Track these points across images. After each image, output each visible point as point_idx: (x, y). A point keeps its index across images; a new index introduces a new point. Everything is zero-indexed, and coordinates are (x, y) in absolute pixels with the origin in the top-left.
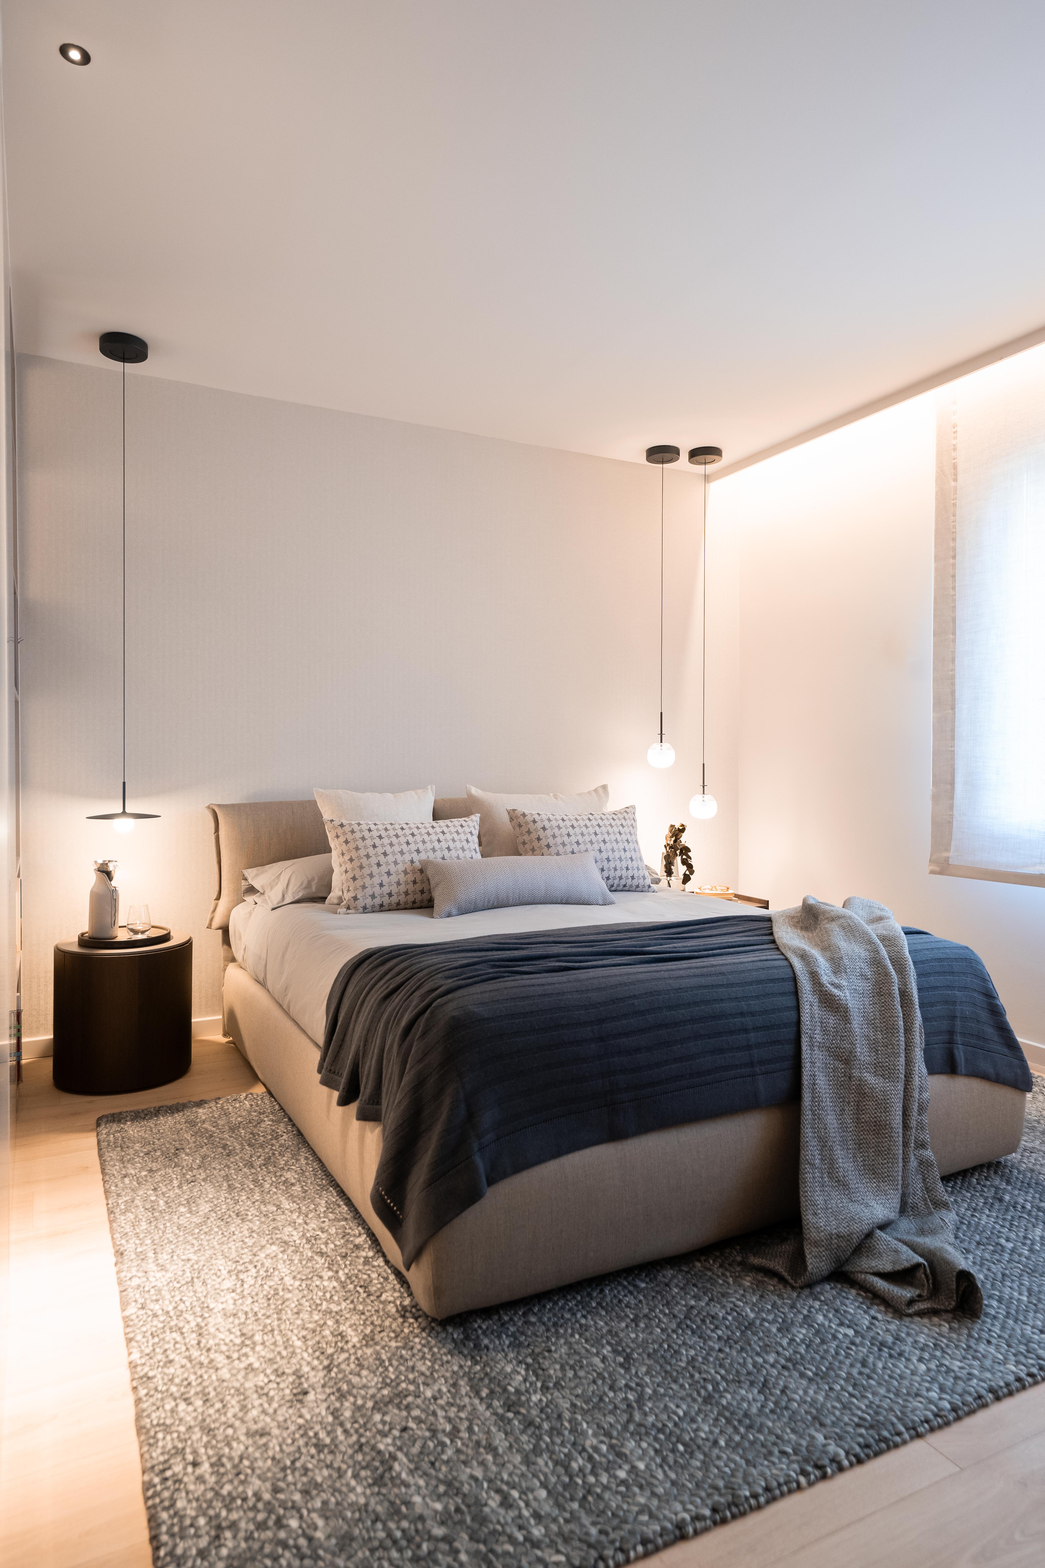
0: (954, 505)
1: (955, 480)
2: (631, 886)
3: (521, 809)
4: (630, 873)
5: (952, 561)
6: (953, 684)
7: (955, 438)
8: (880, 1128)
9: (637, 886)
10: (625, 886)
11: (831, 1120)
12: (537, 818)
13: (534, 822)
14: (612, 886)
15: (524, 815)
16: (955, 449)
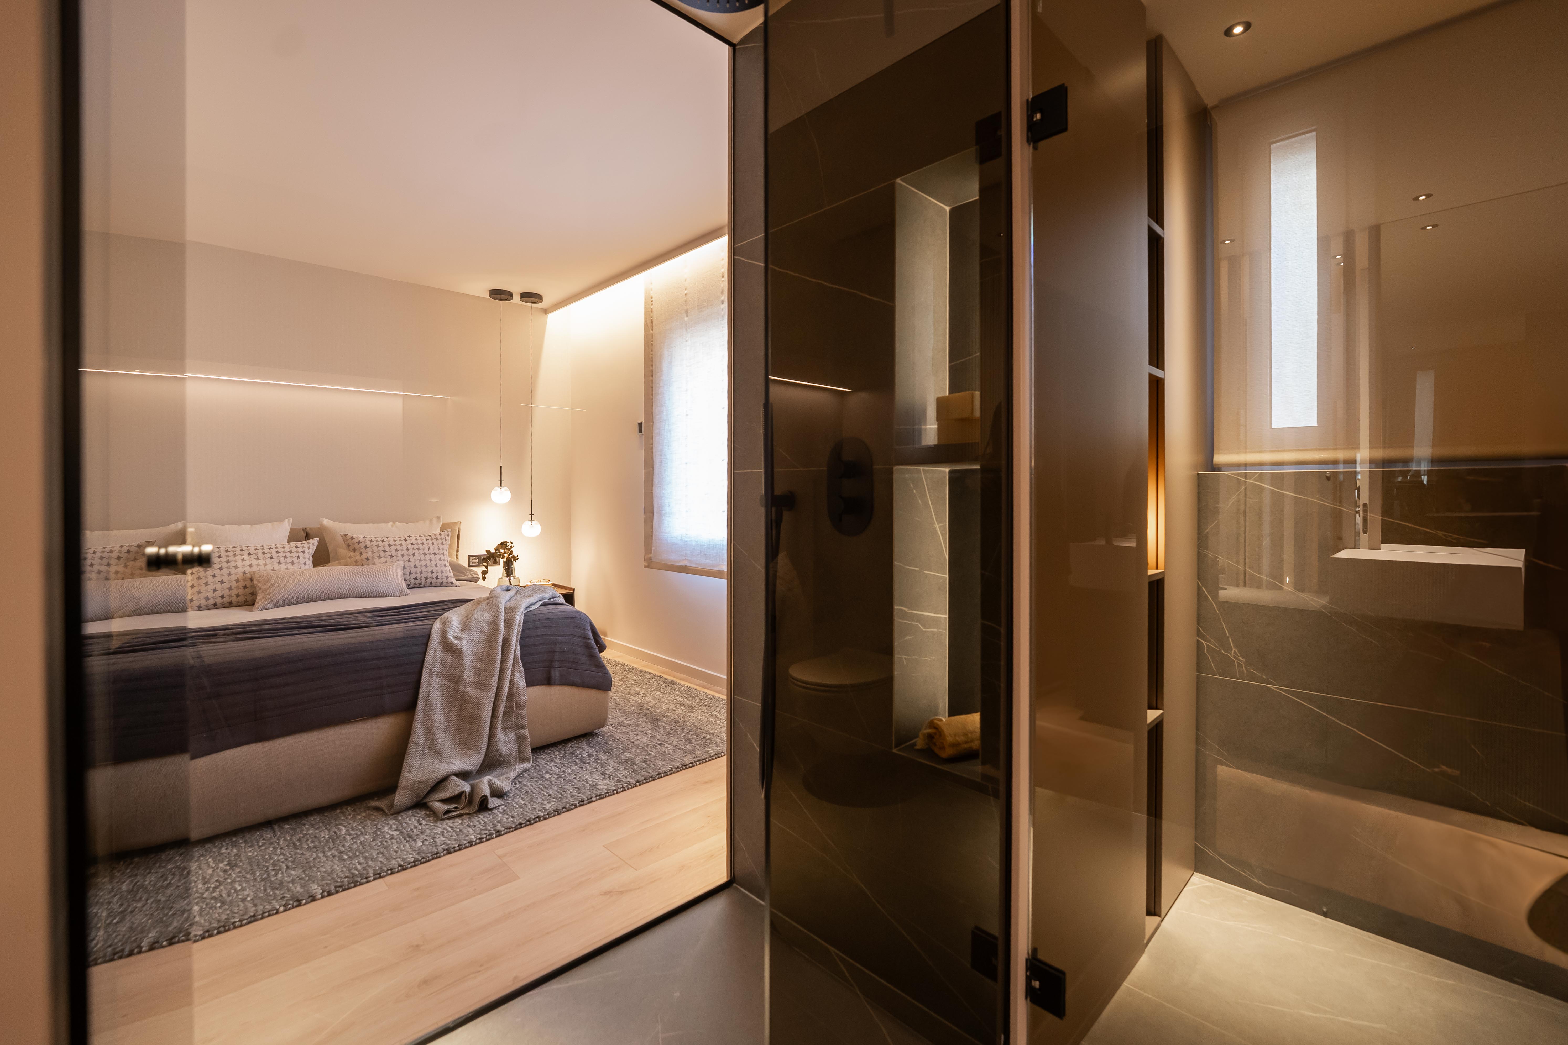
0: (652, 344)
1: (652, 330)
2: (436, 583)
3: (350, 534)
4: (434, 575)
5: (651, 378)
6: (652, 452)
7: (652, 305)
8: (474, 719)
9: (442, 583)
10: (431, 583)
11: (439, 717)
12: (362, 540)
13: (359, 542)
14: (409, 585)
15: (352, 538)
16: (652, 311)
